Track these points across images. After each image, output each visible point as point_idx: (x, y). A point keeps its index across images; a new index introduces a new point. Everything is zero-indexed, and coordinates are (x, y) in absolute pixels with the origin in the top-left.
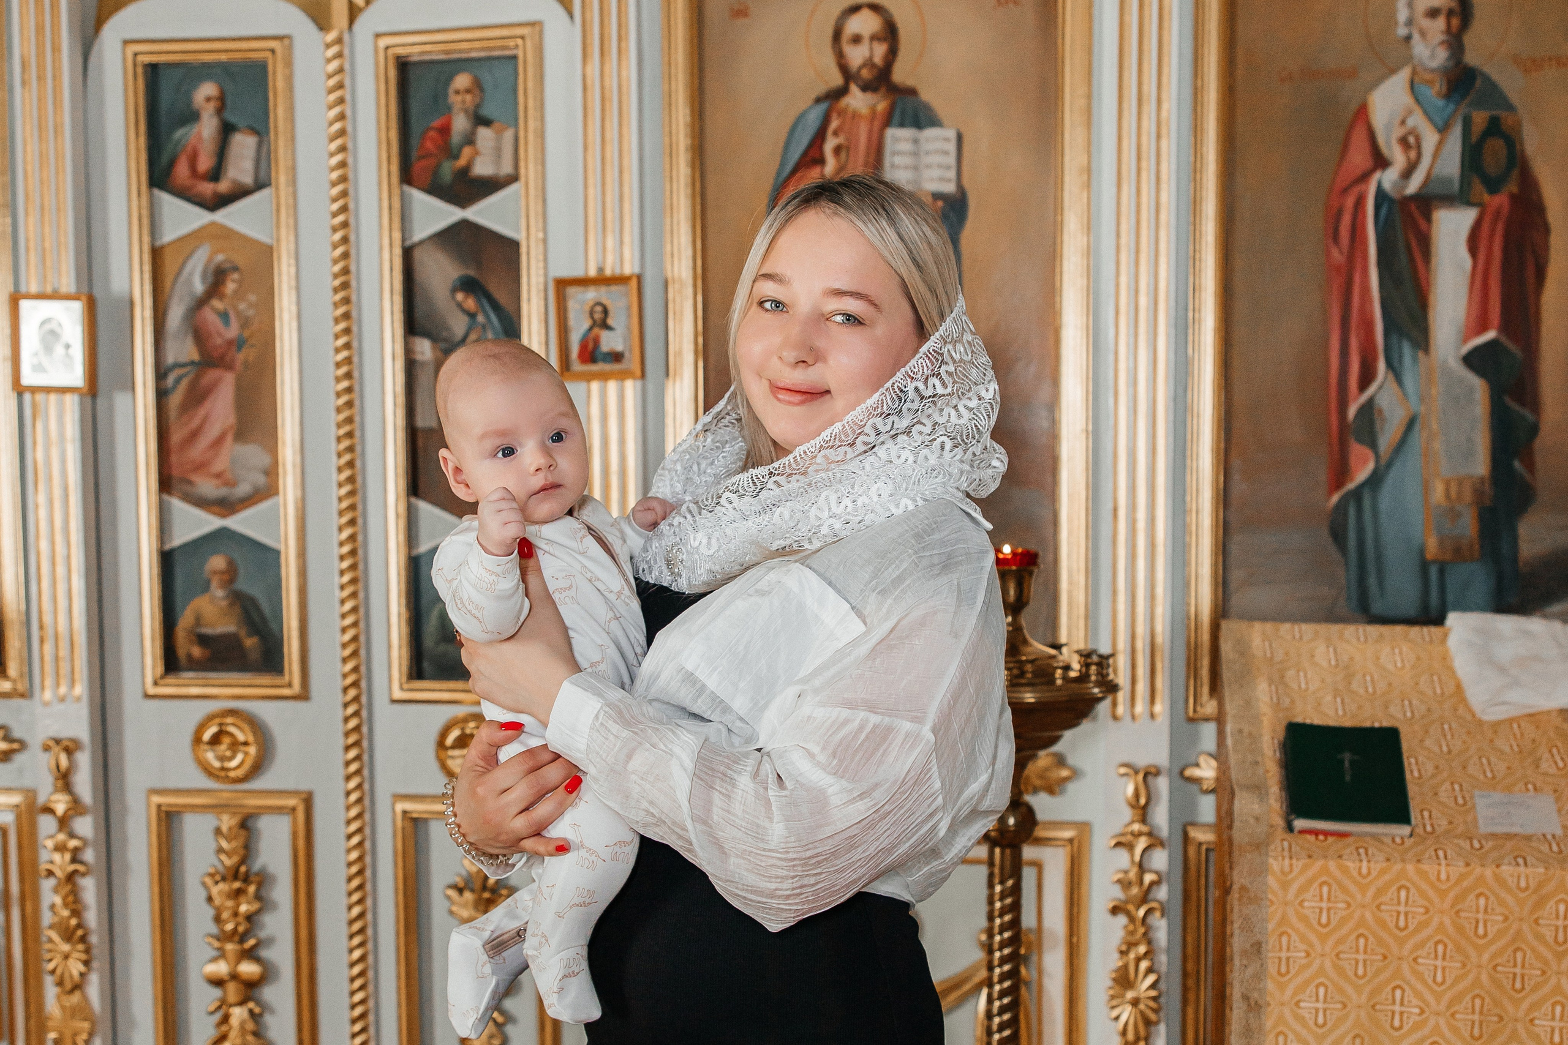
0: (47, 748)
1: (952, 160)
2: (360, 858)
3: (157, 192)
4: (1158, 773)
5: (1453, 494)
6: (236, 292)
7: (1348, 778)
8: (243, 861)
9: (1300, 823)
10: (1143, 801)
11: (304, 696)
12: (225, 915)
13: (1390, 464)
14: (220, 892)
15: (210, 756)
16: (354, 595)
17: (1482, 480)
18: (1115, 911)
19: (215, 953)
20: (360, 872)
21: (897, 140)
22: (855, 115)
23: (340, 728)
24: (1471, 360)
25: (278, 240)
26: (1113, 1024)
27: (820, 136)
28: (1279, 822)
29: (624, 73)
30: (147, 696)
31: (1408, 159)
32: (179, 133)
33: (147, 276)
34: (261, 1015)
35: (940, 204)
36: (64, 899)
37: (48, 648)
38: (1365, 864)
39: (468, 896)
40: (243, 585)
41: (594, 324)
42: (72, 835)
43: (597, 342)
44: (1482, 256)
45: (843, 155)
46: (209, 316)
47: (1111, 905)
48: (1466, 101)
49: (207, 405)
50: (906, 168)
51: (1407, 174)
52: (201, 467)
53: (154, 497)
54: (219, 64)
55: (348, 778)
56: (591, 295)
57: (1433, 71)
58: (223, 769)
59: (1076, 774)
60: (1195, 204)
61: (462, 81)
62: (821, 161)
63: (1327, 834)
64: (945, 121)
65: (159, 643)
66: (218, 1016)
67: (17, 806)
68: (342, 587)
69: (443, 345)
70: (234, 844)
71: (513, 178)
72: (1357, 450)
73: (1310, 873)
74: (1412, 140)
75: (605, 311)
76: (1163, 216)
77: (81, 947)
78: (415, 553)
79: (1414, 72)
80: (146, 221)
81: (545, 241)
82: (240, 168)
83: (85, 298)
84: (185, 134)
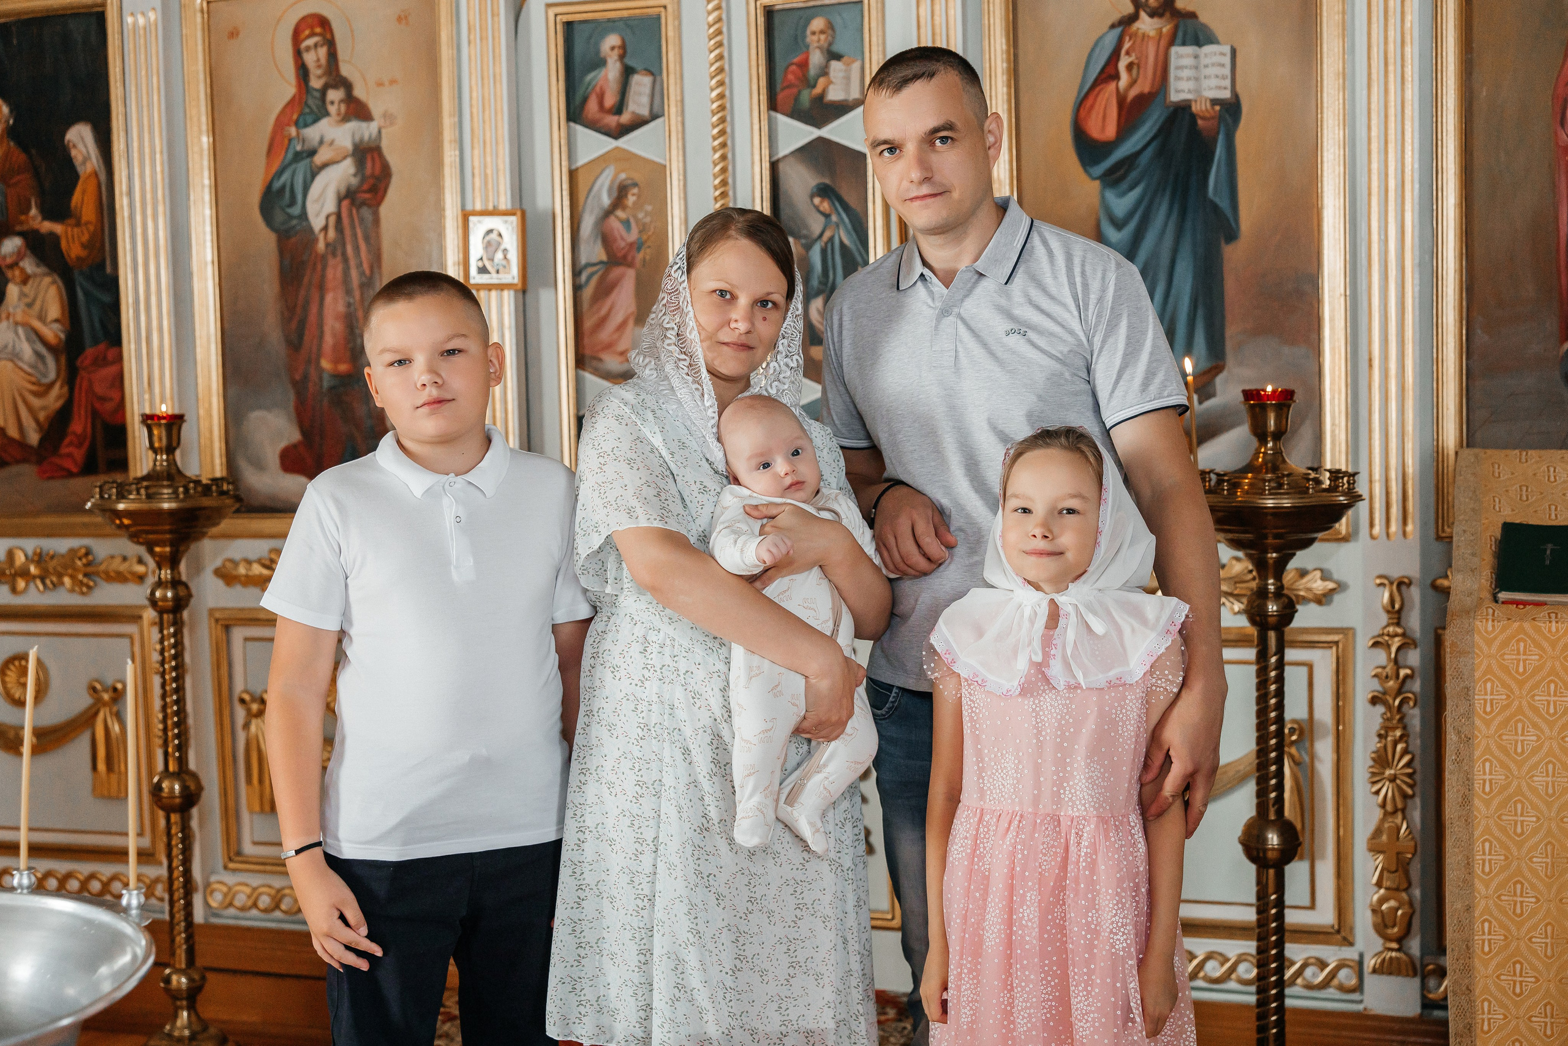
1: (1227, 71)
3: (572, 124)
4: (1409, 584)
6: (635, 203)
7: (1548, 562)
9: (1503, 596)
10: (1397, 606)
18: (1374, 701)
22: (1144, 36)
25: (670, 160)
26: (1375, 797)
27: (1115, 56)
28: (1486, 595)
32: (589, 77)
33: (566, 194)
35: (1218, 108)
38: (1554, 624)
45: (1134, 71)
46: (614, 223)
47: (1370, 696)
49: (613, 295)
50: (1189, 79)
52: (609, 346)
53: (572, 373)
54: (621, 19)
59: (1341, 587)
61: (817, 24)
62: (1116, 77)
63: (1525, 603)
64: (1220, 39)
69: (803, 241)
71: (860, 102)
73: (1509, 632)
80: (564, 149)
82: (638, 103)
83: (519, 213)
84: (595, 77)
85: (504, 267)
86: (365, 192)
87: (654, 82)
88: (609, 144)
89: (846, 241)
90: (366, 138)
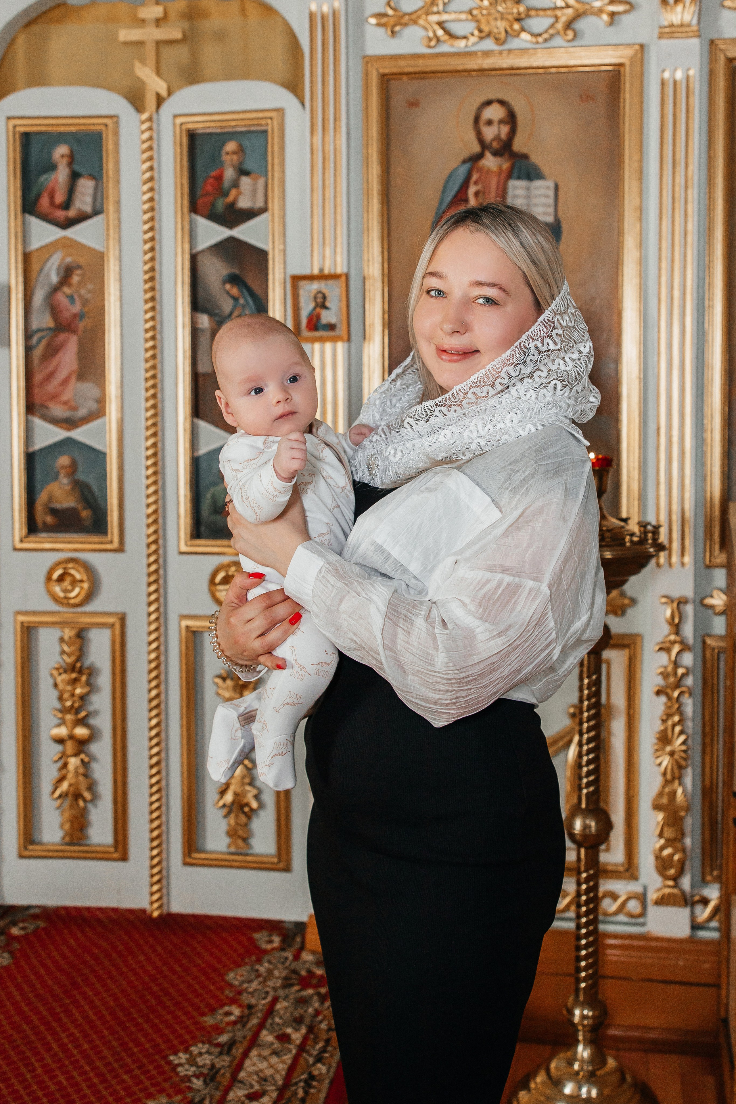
1: (551, 201)
2: (157, 658)
4: (686, 603)
6: (79, 283)
8: (78, 660)
11: (121, 549)
12: (66, 696)
14: (62, 681)
15: (57, 589)
16: (155, 483)
18: (658, 693)
20: (157, 667)
21: (516, 188)
22: (489, 172)
23: (144, 571)
25: (108, 248)
26: (658, 767)
27: (466, 185)
29: (338, 142)
30: (15, 549)
32: (43, 178)
33: (20, 271)
34: (89, 763)
39: (229, 682)
40: (81, 476)
41: (317, 305)
43: (318, 317)
45: (481, 195)
46: (61, 298)
47: (655, 689)
49: (59, 356)
52: (54, 397)
53: (23, 417)
54: (70, 133)
55: (150, 604)
56: (315, 286)
58: (66, 598)
59: (634, 602)
60: (710, 231)
61: (231, 146)
62: (466, 200)
64: (547, 176)
65: (24, 514)
66: (60, 764)
68: (147, 477)
69: (217, 318)
70: (73, 648)
71: (264, 210)
75: (324, 297)
76: (689, 239)
78: (196, 454)
80: (20, 235)
81: (284, 251)
82: (83, 201)
84: (47, 179)
87: (96, 185)
88: (58, 233)
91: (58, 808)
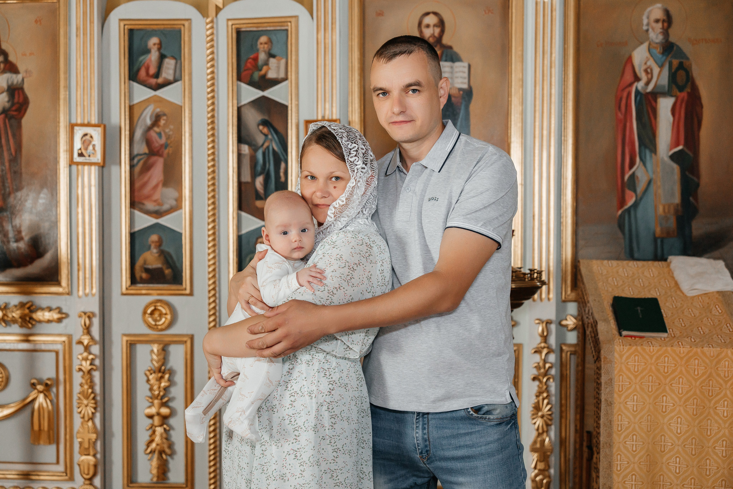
0: (80, 316)
1: (466, 75)
3: (131, 82)
4: (551, 323)
5: (666, 211)
6: (164, 124)
7: (640, 316)
8: (163, 364)
10: (545, 334)
11: (191, 294)
12: (155, 387)
13: (641, 199)
14: (153, 378)
15: (150, 320)
16: (214, 252)
17: (677, 205)
18: (534, 379)
19: (149, 404)
21: (445, 67)
23: (207, 307)
24: (673, 157)
25: (184, 103)
26: (534, 425)
31: (648, 78)
32: (141, 58)
33: (127, 118)
34: (169, 430)
35: (461, 92)
36: (86, 381)
37: (81, 274)
40: (165, 247)
42: (90, 353)
44: (677, 116)
46: (153, 134)
47: (533, 376)
48: (670, 56)
49: (151, 171)
51: (647, 84)
52: (148, 197)
53: (128, 210)
54: (159, 30)
57: (657, 43)
58: (156, 325)
59: (517, 324)
61: (263, 39)
63: (635, 337)
64: (463, 59)
65: (128, 271)
66: (150, 432)
67: (64, 342)
68: (209, 248)
69: (253, 147)
70: (160, 357)
71: (285, 79)
72: (629, 193)
73: (630, 351)
74: (649, 70)
77: (93, 401)
78: (240, 234)
79: (650, 44)
80: (127, 94)
81: (298, 105)
82: (168, 73)
83: (102, 126)
84: (144, 58)
85: (93, 154)
86: (13, 111)
87: (176, 63)
88: (150, 93)
89: (276, 148)
90: (15, 82)
91: (149, 460)
